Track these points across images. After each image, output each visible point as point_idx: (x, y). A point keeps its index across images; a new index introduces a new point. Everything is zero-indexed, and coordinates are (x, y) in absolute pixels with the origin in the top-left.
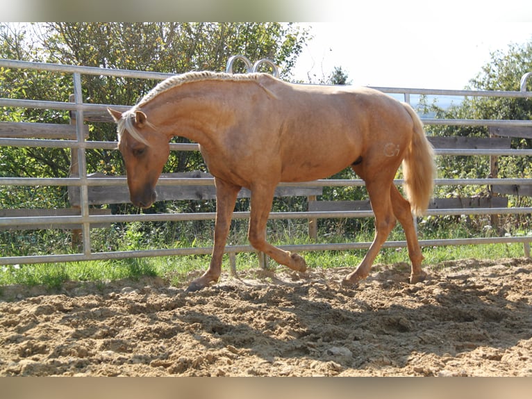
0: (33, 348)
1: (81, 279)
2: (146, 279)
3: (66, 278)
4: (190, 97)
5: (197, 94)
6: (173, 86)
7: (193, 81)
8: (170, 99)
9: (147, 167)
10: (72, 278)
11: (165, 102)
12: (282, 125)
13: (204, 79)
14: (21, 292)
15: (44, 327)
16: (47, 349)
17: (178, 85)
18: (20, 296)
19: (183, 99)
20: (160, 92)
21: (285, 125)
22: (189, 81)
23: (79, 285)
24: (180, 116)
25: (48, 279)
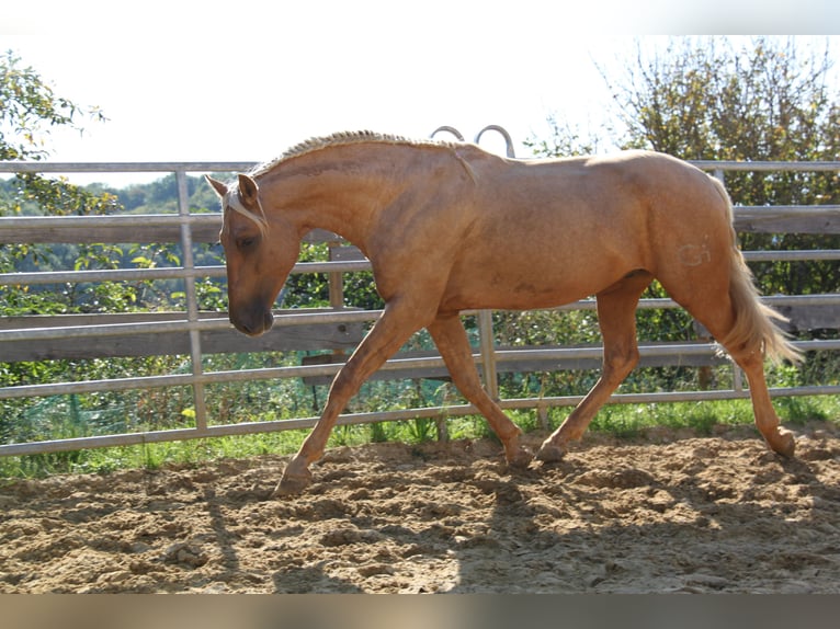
0: (717, 492)
1: (731, 421)
2: (814, 423)
3: (713, 420)
4: (336, 169)
5: (348, 164)
6: (311, 149)
7: (343, 143)
8: (306, 171)
9: (257, 269)
10: (721, 419)
11: (294, 173)
12: (472, 223)
13: (361, 141)
14: (666, 436)
15: (717, 470)
16: (735, 493)
17: (319, 148)
18: (666, 440)
19: (324, 172)
20: (287, 157)
21: (478, 223)
22: (336, 144)
23: (731, 429)
24: (320, 196)
25: (693, 419)
